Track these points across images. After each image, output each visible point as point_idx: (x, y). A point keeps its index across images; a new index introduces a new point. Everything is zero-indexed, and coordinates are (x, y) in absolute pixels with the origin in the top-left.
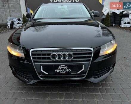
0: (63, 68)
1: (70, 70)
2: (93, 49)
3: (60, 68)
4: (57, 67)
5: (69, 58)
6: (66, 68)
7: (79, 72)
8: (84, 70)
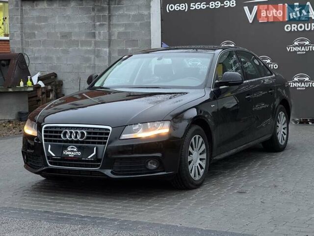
0: (72, 149)
1: (79, 154)
2: (112, 128)
3: (69, 149)
4: (65, 148)
5: (81, 138)
6: (75, 150)
7: (89, 157)
8: (95, 155)
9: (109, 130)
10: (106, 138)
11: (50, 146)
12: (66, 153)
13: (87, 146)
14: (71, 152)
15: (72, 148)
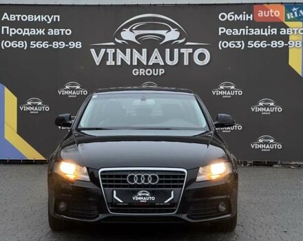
2: (187, 170)
3: (140, 194)
4: (135, 193)
6: (148, 195)
7: (166, 202)
8: (172, 199)
9: (184, 173)
10: (183, 181)
11: (115, 192)
12: (136, 198)
13: (162, 190)
14: (143, 197)
15: (143, 193)
